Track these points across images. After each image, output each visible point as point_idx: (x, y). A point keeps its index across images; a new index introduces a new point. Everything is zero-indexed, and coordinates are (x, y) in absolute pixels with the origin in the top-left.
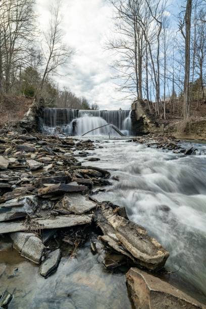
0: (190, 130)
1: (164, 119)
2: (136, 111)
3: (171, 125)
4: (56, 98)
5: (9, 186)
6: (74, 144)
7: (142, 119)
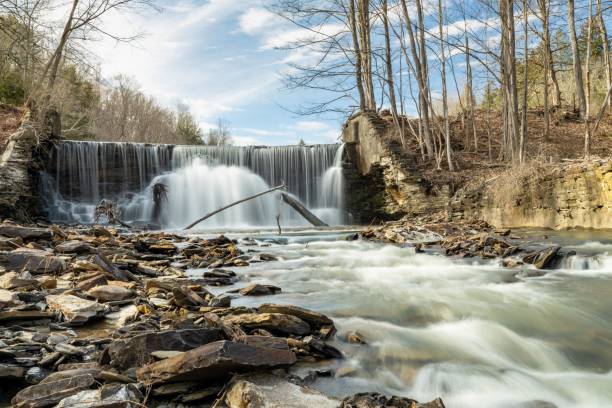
0: (534, 200)
1: (448, 169)
2: (359, 148)
3: (472, 186)
4: (93, 112)
5: (18, 372)
6: (175, 251)
7: (378, 170)
